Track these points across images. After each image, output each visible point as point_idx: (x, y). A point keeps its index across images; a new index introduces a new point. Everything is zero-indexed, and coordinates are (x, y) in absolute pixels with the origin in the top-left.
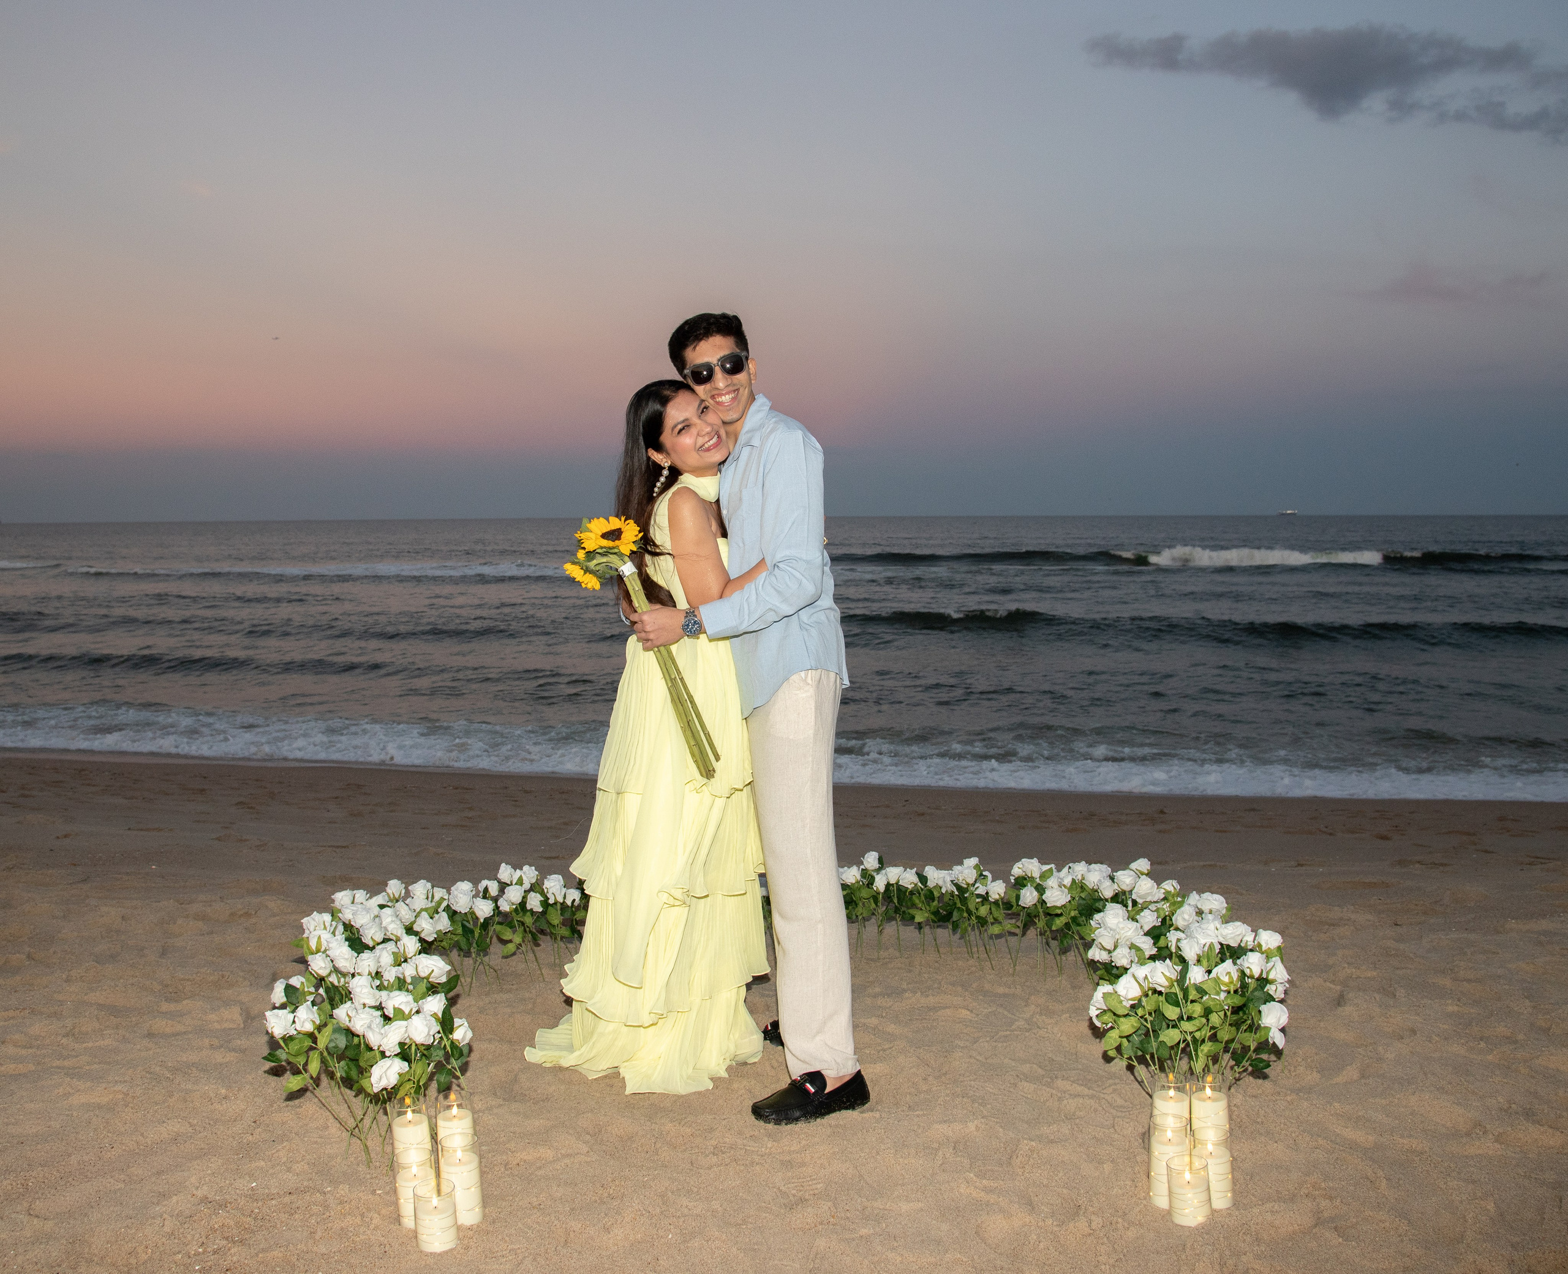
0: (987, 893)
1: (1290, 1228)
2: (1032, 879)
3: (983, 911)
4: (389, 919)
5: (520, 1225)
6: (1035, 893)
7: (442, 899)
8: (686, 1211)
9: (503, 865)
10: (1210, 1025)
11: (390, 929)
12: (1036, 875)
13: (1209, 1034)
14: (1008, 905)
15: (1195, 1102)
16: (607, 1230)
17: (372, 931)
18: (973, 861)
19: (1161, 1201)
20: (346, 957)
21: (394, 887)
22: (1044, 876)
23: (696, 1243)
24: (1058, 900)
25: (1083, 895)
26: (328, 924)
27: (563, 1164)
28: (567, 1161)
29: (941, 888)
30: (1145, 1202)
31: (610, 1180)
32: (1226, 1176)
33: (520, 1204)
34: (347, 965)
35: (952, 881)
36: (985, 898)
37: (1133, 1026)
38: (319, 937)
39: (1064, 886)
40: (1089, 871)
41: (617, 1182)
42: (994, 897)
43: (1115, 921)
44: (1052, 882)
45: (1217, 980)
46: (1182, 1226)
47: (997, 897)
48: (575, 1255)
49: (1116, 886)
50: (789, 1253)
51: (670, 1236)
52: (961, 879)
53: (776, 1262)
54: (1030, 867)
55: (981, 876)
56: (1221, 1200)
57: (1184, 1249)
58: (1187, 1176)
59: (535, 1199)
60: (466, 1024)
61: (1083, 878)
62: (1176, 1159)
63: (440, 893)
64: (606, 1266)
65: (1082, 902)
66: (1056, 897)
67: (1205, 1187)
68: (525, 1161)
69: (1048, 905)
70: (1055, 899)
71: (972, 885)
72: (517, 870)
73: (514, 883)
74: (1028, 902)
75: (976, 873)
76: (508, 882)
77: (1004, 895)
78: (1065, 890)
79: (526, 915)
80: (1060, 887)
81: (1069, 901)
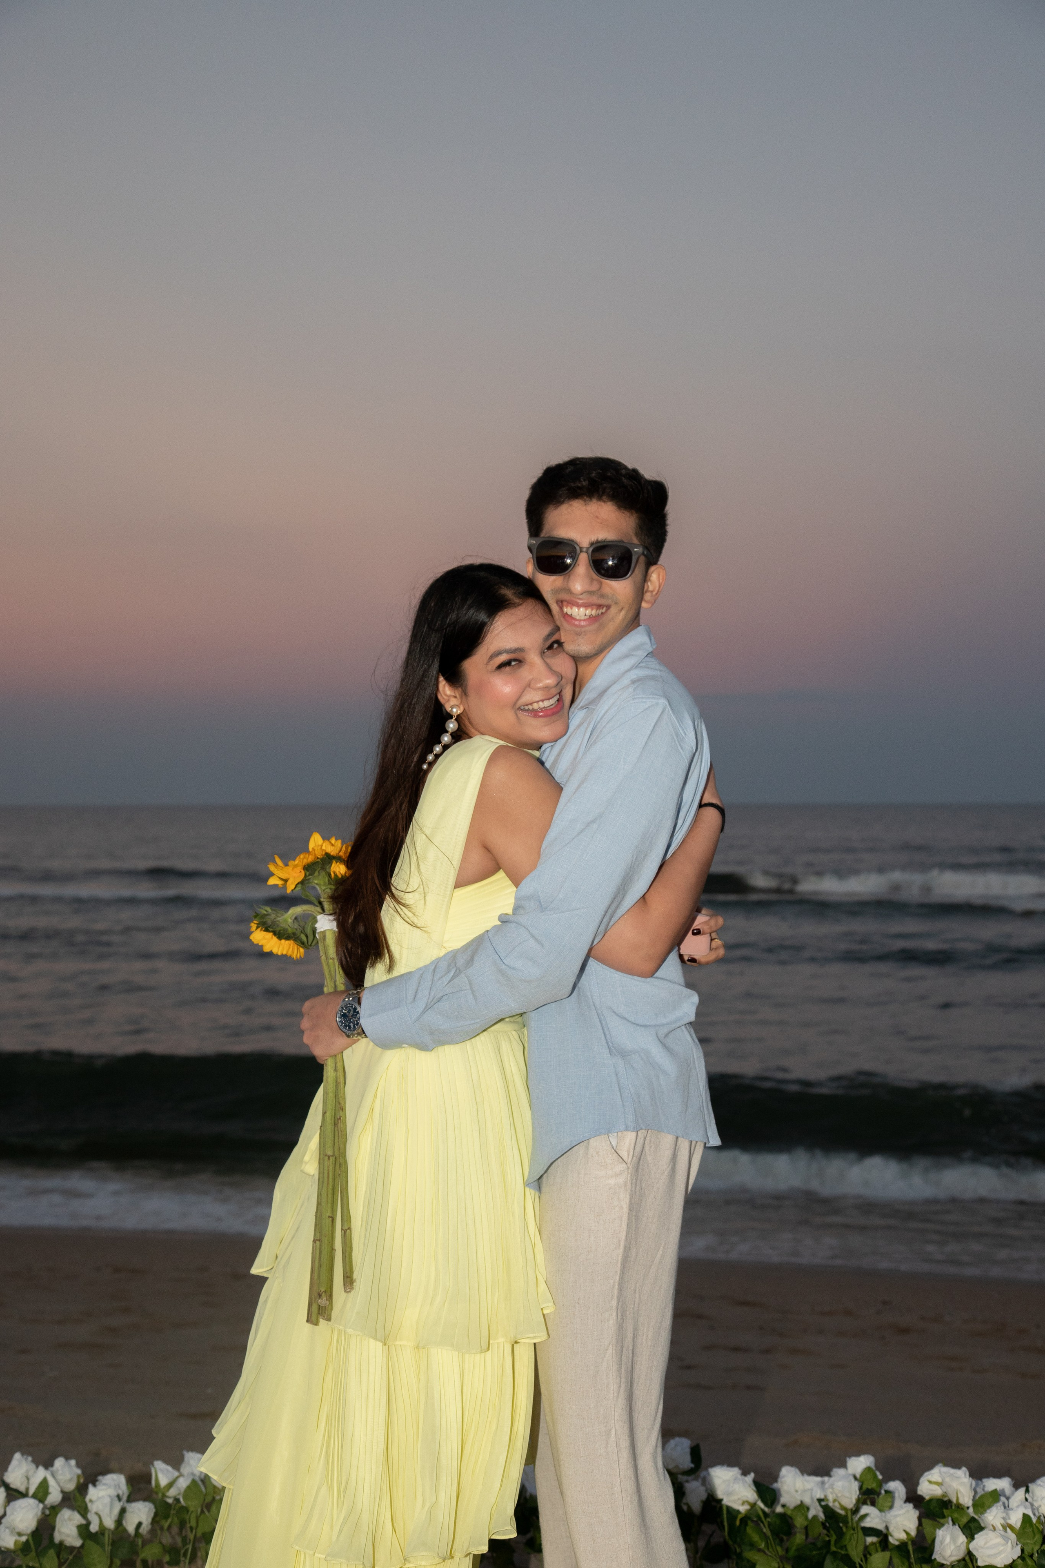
0: (886, 1527)
2: (959, 1507)
6: (962, 1538)
12: (966, 1499)
18: (860, 1463)
22: (983, 1502)
24: (996, 1555)
29: (806, 1509)
35: (820, 1500)
36: (882, 1535)
39: (1011, 1527)
42: (897, 1536)
44: (993, 1516)
47: (903, 1536)
52: (832, 1497)
54: (954, 1483)
55: (869, 1494)
66: (995, 1549)
69: (980, 1563)
70: (992, 1552)
71: (856, 1510)
72: (41, 1469)
73: (31, 1492)
74: (948, 1553)
75: (860, 1488)
76: (22, 1489)
77: (913, 1533)
78: (1013, 1537)
79: (52, 1552)
80: (1004, 1528)
81: (1022, 1557)
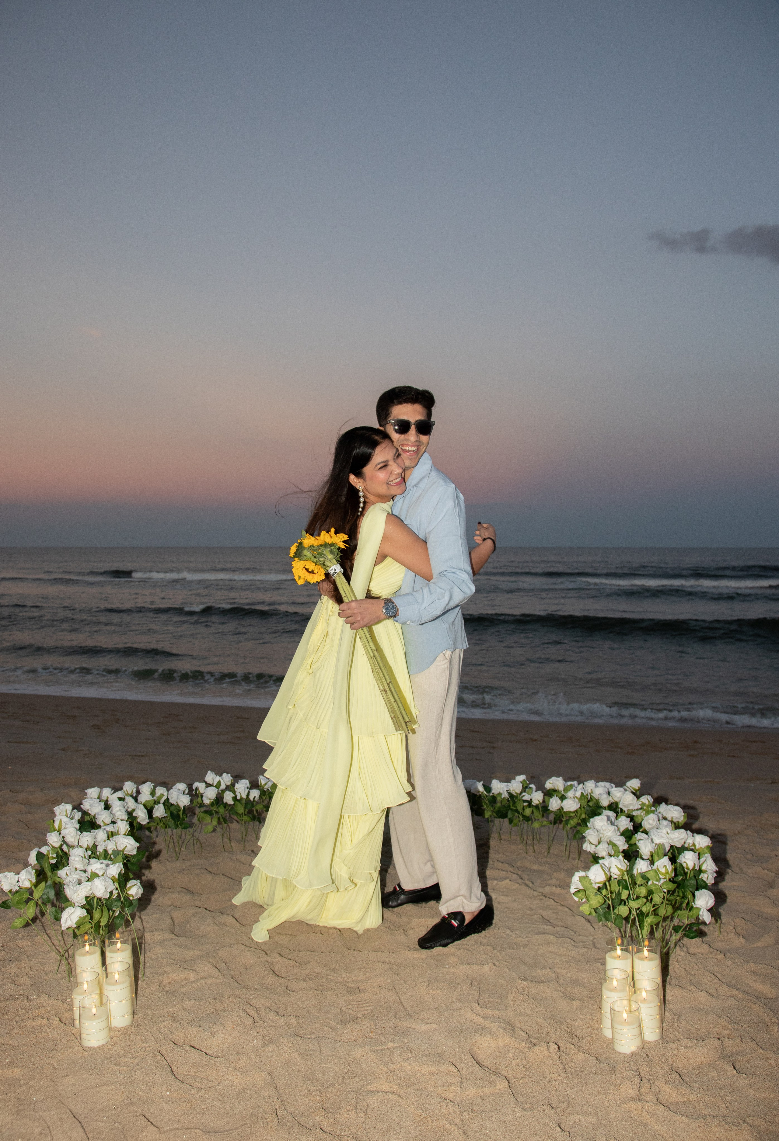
0: (531, 799)
1: (699, 1060)
2: (559, 791)
3: (528, 812)
4: (118, 809)
5: (155, 1029)
6: (559, 801)
7: (162, 795)
8: (271, 1022)
9: (209, 772)
10: (653, 903)
11: (117, 815)
12: (561, 788)
13: (652, 909)
14: (544, 808)
15: (636, 961)
16: (213, 1035)
17: (104, 816)
18: (522, 778)
19: (608, 1033)
20: (72, 834)
21: (129, 786)
22: (566, 789)
23: (270, 1048)
24: (571, 807)
25: (591, 804)
26: (69, 812)
27: (199, 984)
28: (203, 982)
29: (502, 794)
30: (596, 1032)
31: (227, 997)
32: (655, 1017)
33: (161, 1012)
34: (73, 840)
35: (507, 791)
36: (530, 802)
37: (599, 902)
38: (61, 821)
39: (577, 797)
40: (596, 786)
41: (230, 999)
42: (535, 802)
43: (601, 824)
44: (570, 794)
45: (657, 872)
46: (620, 1053)
47: (537, 802)
48: (184, 1053)
49: (610, 799)
50: (334, 1058)
51: (255, 1041)
52: (512, 789)
53: (324, 1065)
54: (557, 783)
55: (525, 788)
56: (651, 1034)
57: (615, 1072)
58: (625, 1016)
59: (171, 1009)
60: (139, 884)
61: (592, 792)
62: (619, 1002)
63: (160, 791)
64: (204, 1062)
65: (588, 808)
66: (571, 805)
67: (637, 1025)
68: (175, 980)
69: (565, 810)
70: (569, 806)
71: (520, 794)
72: (218, 776)
73: (214, 785)
74: (554, 806)
75: (523, 786)
76: (211, 783)
77: (541, 801)
78: (577, 800)
79: (222, 806)
80: (574, 798)
81: (580, 808)
